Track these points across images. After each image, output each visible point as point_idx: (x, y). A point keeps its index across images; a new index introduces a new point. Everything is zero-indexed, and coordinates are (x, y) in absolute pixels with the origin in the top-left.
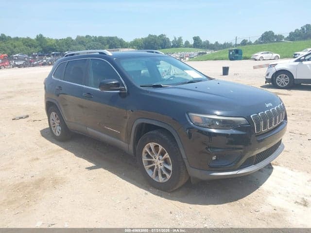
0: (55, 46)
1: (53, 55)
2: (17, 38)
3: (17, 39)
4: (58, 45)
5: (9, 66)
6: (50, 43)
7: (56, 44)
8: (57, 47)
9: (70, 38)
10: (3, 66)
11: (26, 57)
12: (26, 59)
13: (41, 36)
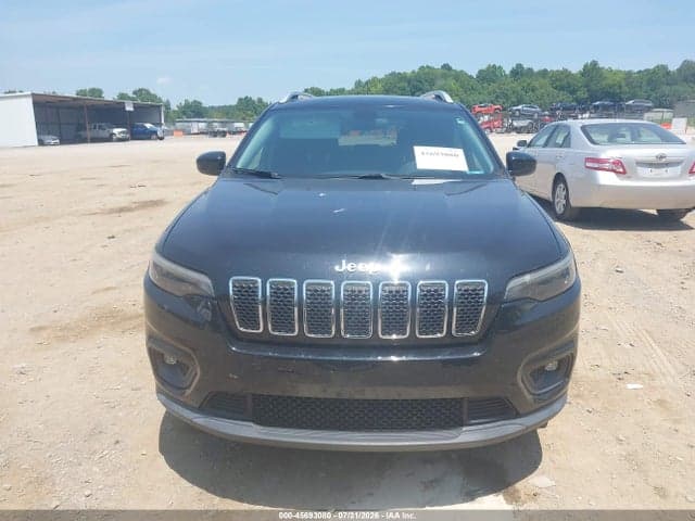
0: (620, 87)
1: (596, 107)
2: (545, 70)
3: (544, 73)
4: (627, 85)
5: (499, 130)
6: (610, 82)
7: (623, 84)
8: (626, 89)
9: (664, 68)
10: (489, 128)
11: (535, 112)
12: (536, 116)
13: (594, 64)
